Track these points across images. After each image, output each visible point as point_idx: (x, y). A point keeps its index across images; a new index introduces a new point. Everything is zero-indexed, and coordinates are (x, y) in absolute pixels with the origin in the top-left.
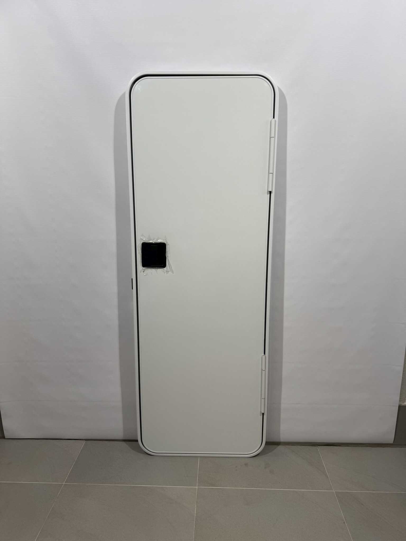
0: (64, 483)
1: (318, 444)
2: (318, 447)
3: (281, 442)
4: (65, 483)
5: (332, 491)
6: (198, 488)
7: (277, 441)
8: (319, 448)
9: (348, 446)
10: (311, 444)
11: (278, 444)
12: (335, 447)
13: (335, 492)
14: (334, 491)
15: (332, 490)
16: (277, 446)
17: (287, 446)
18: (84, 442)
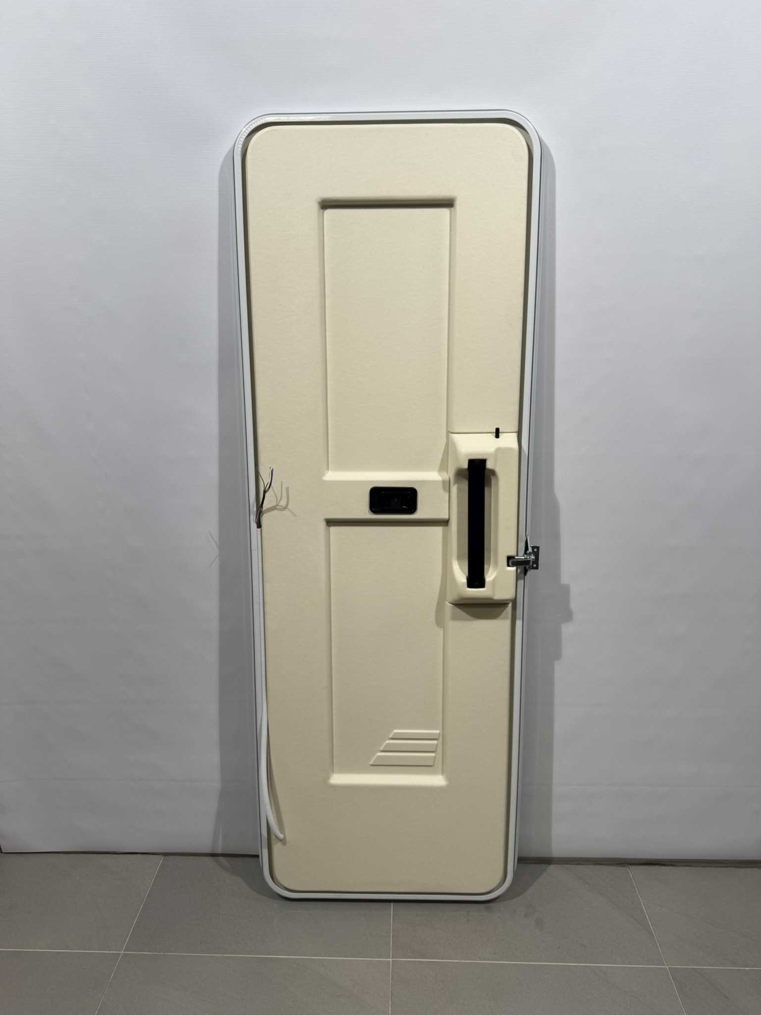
0: (122, 952)
1: (629, 862)
2: (629, 868)
3: (552, 858)
4: (124, 951)
5: (663, 967)
6: (392, 961)
7: (547, 855)
8: (633, 871)
9: (690, 866)
10: (615, 862)
11: (547, 861)
12: (663, 867)
13: (669, 968)
14: (666, 967)
15: (664, 965)
16: (547, 865)
17: (566, 866)
18: (161, 859)
